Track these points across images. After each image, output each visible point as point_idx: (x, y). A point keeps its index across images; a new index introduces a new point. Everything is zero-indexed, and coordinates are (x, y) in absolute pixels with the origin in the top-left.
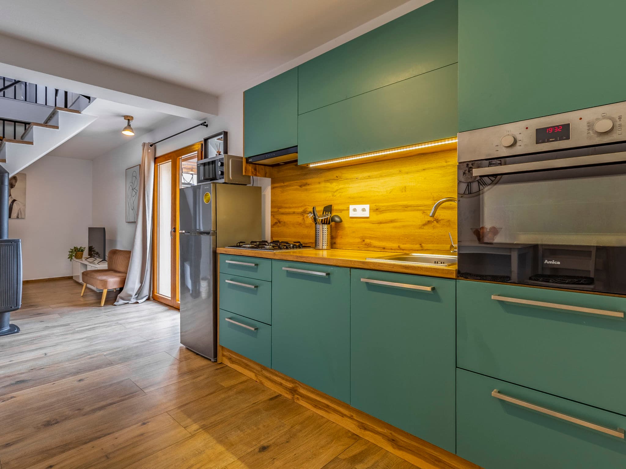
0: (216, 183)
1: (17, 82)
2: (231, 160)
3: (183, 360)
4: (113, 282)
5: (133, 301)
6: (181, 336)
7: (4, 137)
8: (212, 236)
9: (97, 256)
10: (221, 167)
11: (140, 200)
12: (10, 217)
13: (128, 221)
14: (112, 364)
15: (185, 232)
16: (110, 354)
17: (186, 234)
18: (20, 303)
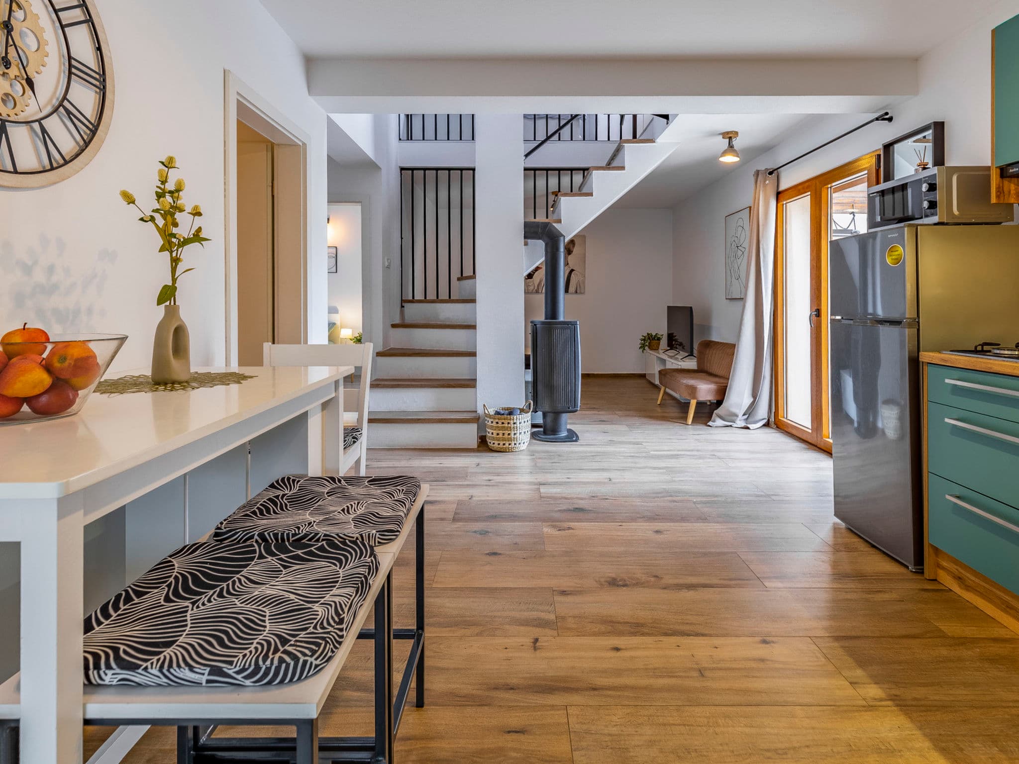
0: (917, 225)
1: (574, 117)
2: (957, 177)
3: (841, 548)
4: (705, 390)
5: (740, 423)
6: (836, 503)
7: (559, 191)
8: (909, 328)
9: (681, 347)
10: (927, 192)
11: (750, 265)
12: (567, 291)
13: (730, 298)
14: (706, 519)
15: (842, 318)
16: (701, 502)
17: (844, 322)
18: (579, 404)
